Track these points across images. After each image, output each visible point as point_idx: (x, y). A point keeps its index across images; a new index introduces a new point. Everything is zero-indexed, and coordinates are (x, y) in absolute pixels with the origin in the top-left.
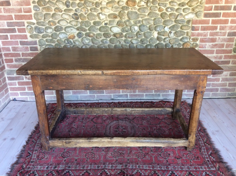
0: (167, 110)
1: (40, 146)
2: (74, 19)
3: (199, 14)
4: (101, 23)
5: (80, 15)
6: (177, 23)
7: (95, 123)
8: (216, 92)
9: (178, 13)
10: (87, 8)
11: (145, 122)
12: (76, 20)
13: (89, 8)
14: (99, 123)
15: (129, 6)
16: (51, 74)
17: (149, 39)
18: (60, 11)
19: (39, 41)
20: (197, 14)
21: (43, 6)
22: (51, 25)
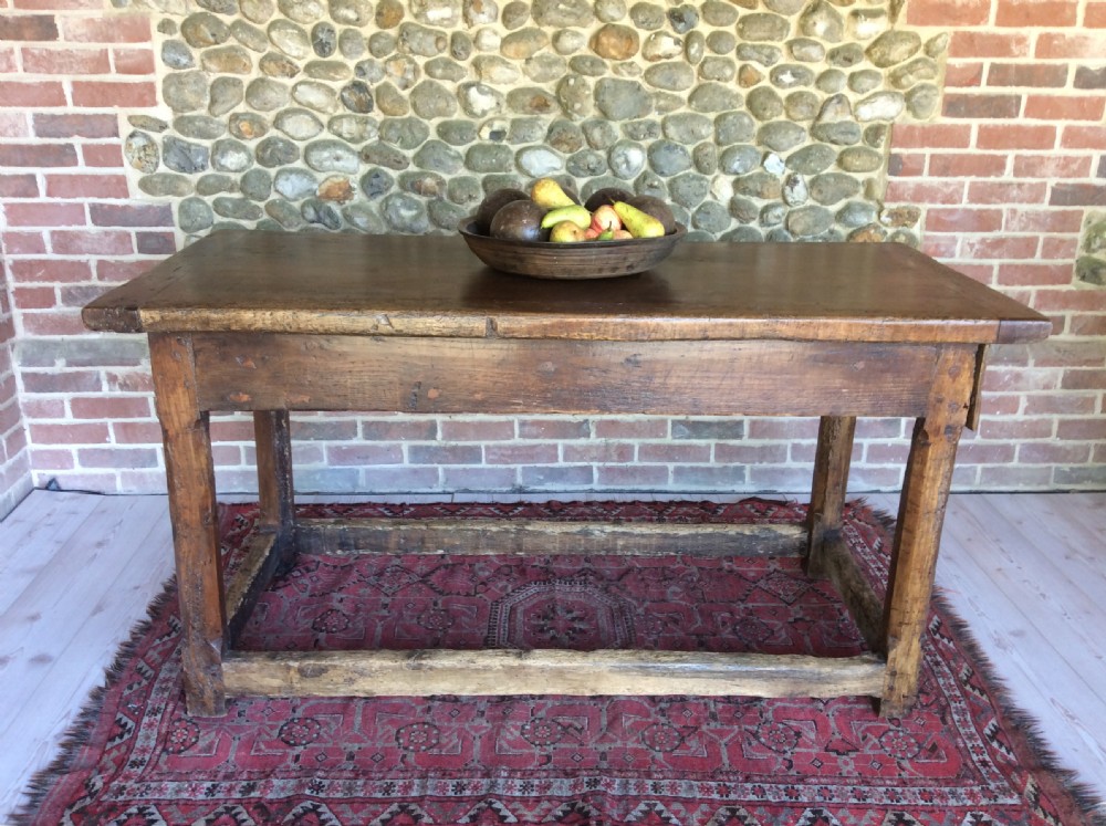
0: (781, 536)
1: (176, 691)
2: (349, 108)
3: (921, 97)
4: (476, 128)
5: (378, 90)
6: (821, 140)
7: (441, 593)
8: (1004, 461)
9: (826, 91)
10: (411, 61)
11: (679, 590)
12: (361, 115)
13: (421, 61)
14: (458, 594)
15: (604, 57)
16: (250, 325)
17: (695, 209)
18: (288, 70)
19: (182, 207)
20: (914, 100)
21: (210, 44)
22: (240, 135)
